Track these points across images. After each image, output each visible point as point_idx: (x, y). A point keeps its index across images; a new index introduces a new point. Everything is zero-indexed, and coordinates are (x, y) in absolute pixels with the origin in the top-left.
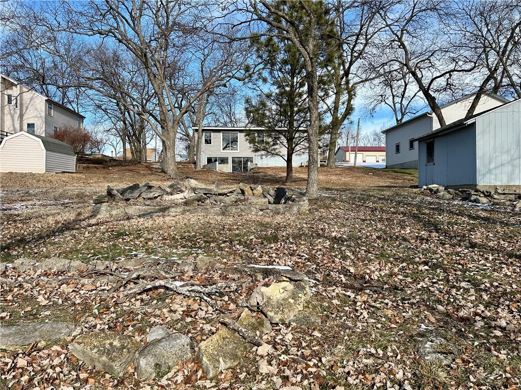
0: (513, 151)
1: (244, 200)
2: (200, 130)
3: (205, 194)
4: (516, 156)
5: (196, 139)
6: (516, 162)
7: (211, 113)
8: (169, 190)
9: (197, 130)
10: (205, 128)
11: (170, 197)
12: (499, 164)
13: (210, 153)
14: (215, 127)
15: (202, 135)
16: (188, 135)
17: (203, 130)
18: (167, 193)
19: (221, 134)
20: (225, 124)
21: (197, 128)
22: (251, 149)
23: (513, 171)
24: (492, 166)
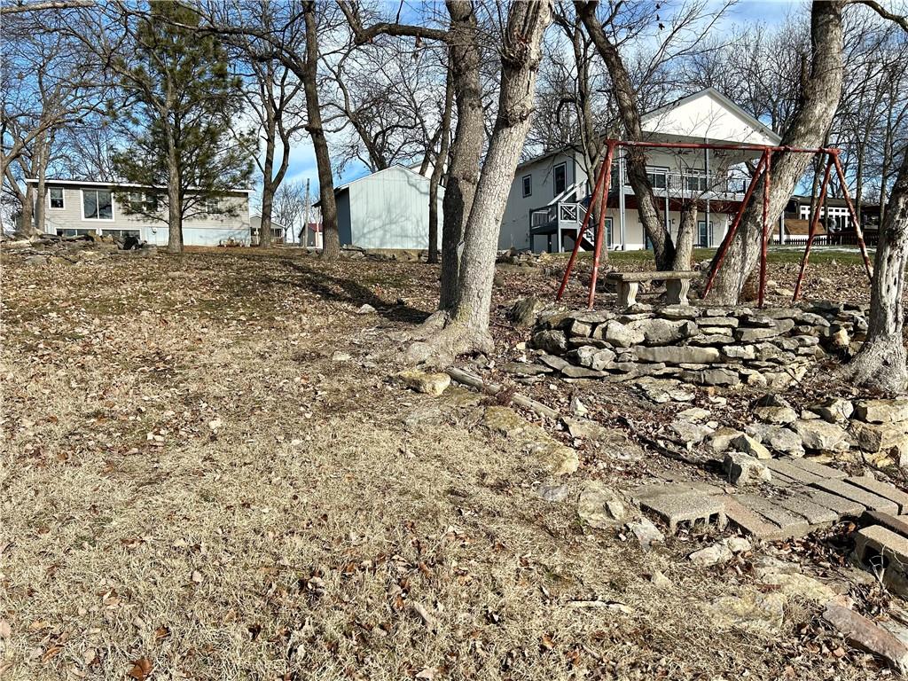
0: (384, 217)
1: (93, 246)
2: (42, 184)
3: (53, 239)
4: (387, 221)
5: (35, 198)
6: (387, 227)
7: (61, 156)
8: (13, 237)
9: (35, 185)
10: (51, 181)
11: (15, 243)
12: (372, 228)
13: (62, 222)
14: (69, 180)
15: (46, 192)
16: (17, 194)
17: (47, 185)
18: (12, 240)
19: (81, 192)
20: (91, 176)
21: (37, 181)
22: (121, 211)
23: (385, 235)
24: (365, 231)
